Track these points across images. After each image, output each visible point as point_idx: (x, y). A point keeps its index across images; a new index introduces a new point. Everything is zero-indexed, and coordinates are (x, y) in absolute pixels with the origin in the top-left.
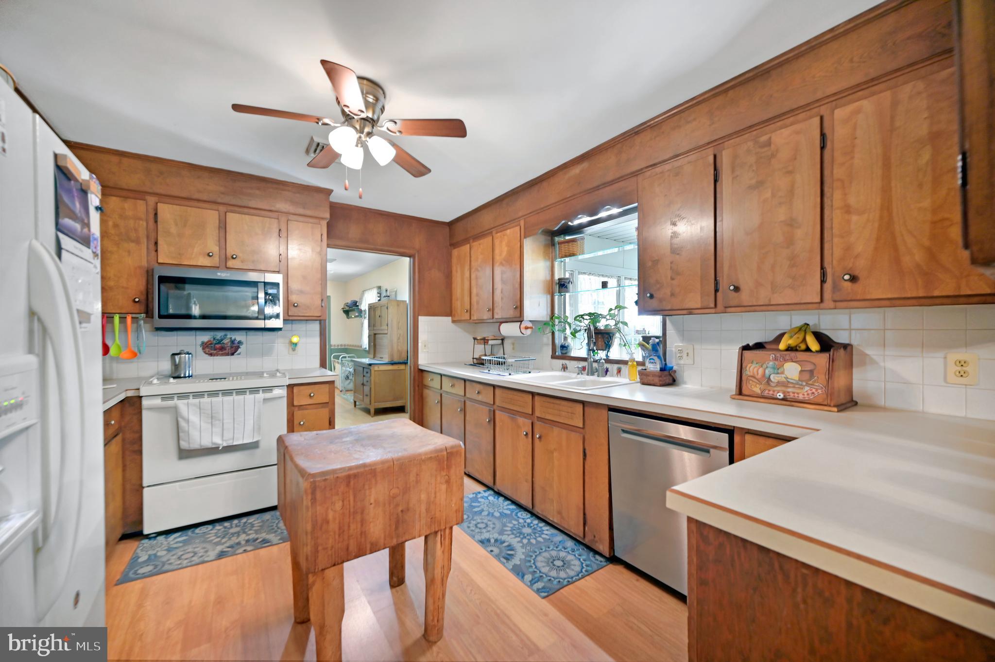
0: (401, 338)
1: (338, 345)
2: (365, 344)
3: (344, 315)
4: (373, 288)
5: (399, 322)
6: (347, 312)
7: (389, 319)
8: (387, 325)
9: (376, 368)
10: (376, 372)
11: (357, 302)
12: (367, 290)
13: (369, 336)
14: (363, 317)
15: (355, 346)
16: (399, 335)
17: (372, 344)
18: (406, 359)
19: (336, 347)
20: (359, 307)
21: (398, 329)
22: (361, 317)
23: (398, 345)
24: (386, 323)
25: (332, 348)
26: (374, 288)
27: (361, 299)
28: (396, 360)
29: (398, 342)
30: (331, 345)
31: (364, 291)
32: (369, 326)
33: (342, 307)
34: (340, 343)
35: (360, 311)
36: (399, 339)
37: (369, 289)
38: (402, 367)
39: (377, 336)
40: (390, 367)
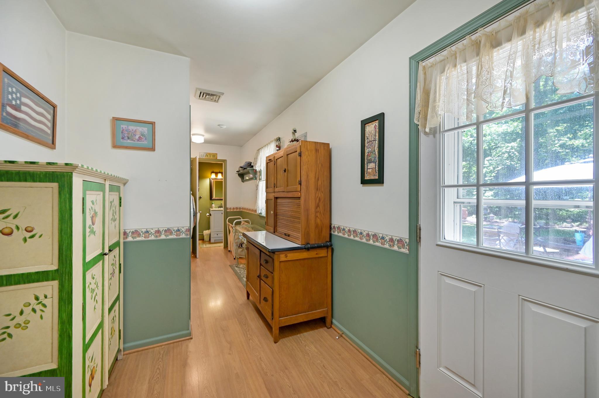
0: (321, 205)
1: (234, 208)
2: (260, 208)
3: (240, 179)
4: (270, 143)
5: (318, 179)
6: (242, 176)
7: (303, 173)
8: (300, 184)
9: (283, 258)
10: (282, 264)
11: (251, 163)
12: (263, 147)
13: (267, 201)
14: (258, 178)
15: (250, 210)
16: (318, 199)
17: (272, 212)
18: (328, 239)
19: (232, 210)
20: (254, 168)
21: (317, 189)
22: (256, 179)
23: (316, 217)
24: (299, 179)
25: (228, 211)
26: (272, 141)
27: (256, 159)
28: (313, 241)
29: (316, 212)
30: (227, 208)
31: (259, 150)
32: (267, 187)
33: (237, 170)
34: (235, 206)
35: (255, 172)
36: (318, 206)
37: (265, 146)
38: (323, 253)
39: (279, 201)
40: (304, 255)
